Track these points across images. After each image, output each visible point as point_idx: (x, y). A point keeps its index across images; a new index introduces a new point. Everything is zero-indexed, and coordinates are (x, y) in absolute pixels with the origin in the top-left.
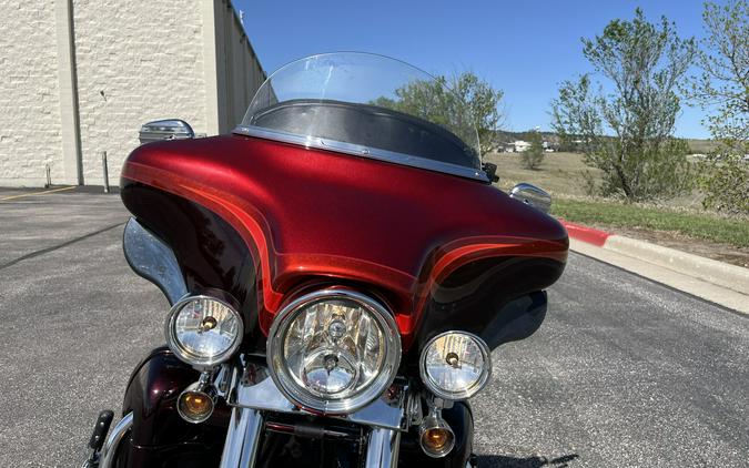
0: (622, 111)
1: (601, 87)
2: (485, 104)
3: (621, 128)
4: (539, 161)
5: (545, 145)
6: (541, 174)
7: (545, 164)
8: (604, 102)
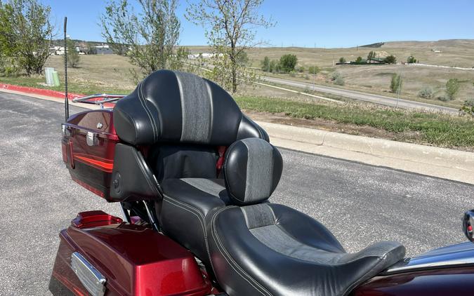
0: (149, 26)
1: (133, 8)
2: (39, 17)
3: (150, 38)
4: (77, 61)
5: (78, 49)
6: (81, 70)
7: (82, 64)
8: (136, 19)
